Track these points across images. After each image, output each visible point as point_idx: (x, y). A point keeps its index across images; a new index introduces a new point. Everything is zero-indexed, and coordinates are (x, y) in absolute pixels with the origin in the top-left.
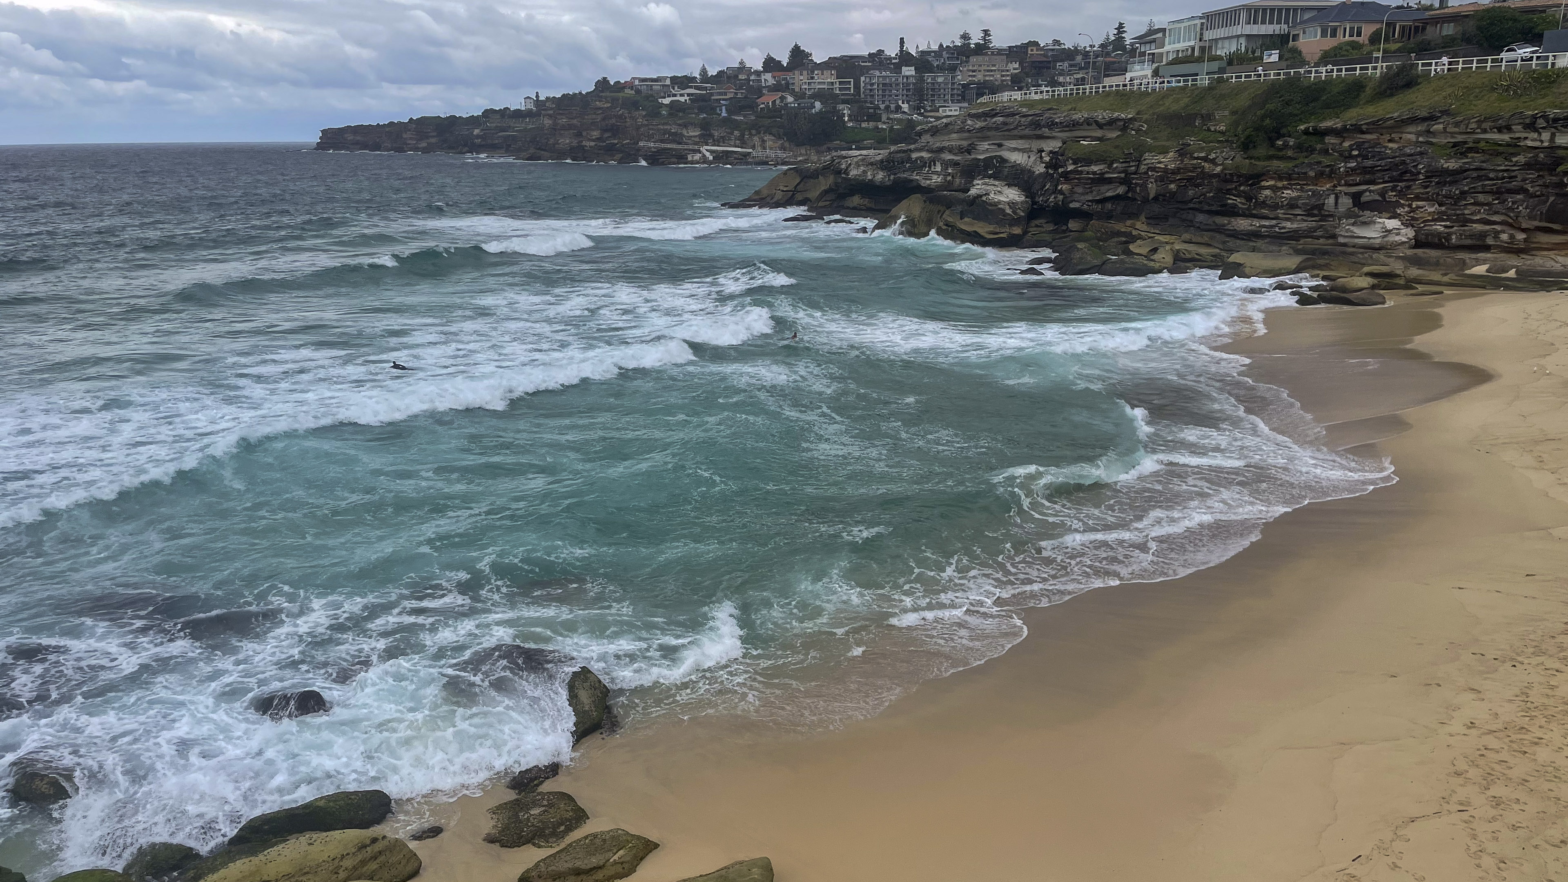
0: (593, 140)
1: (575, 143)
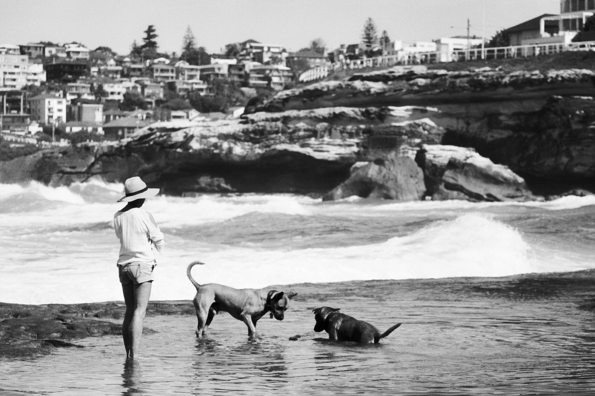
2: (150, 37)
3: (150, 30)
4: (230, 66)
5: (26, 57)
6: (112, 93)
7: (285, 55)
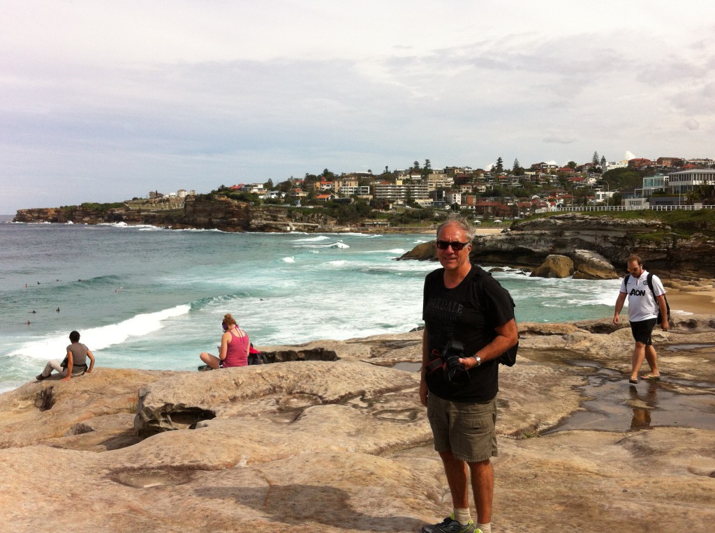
2: (499, 162)
3: (500, 159)
4: (533, 175)
5: (447, 174)
6: (481, 190)
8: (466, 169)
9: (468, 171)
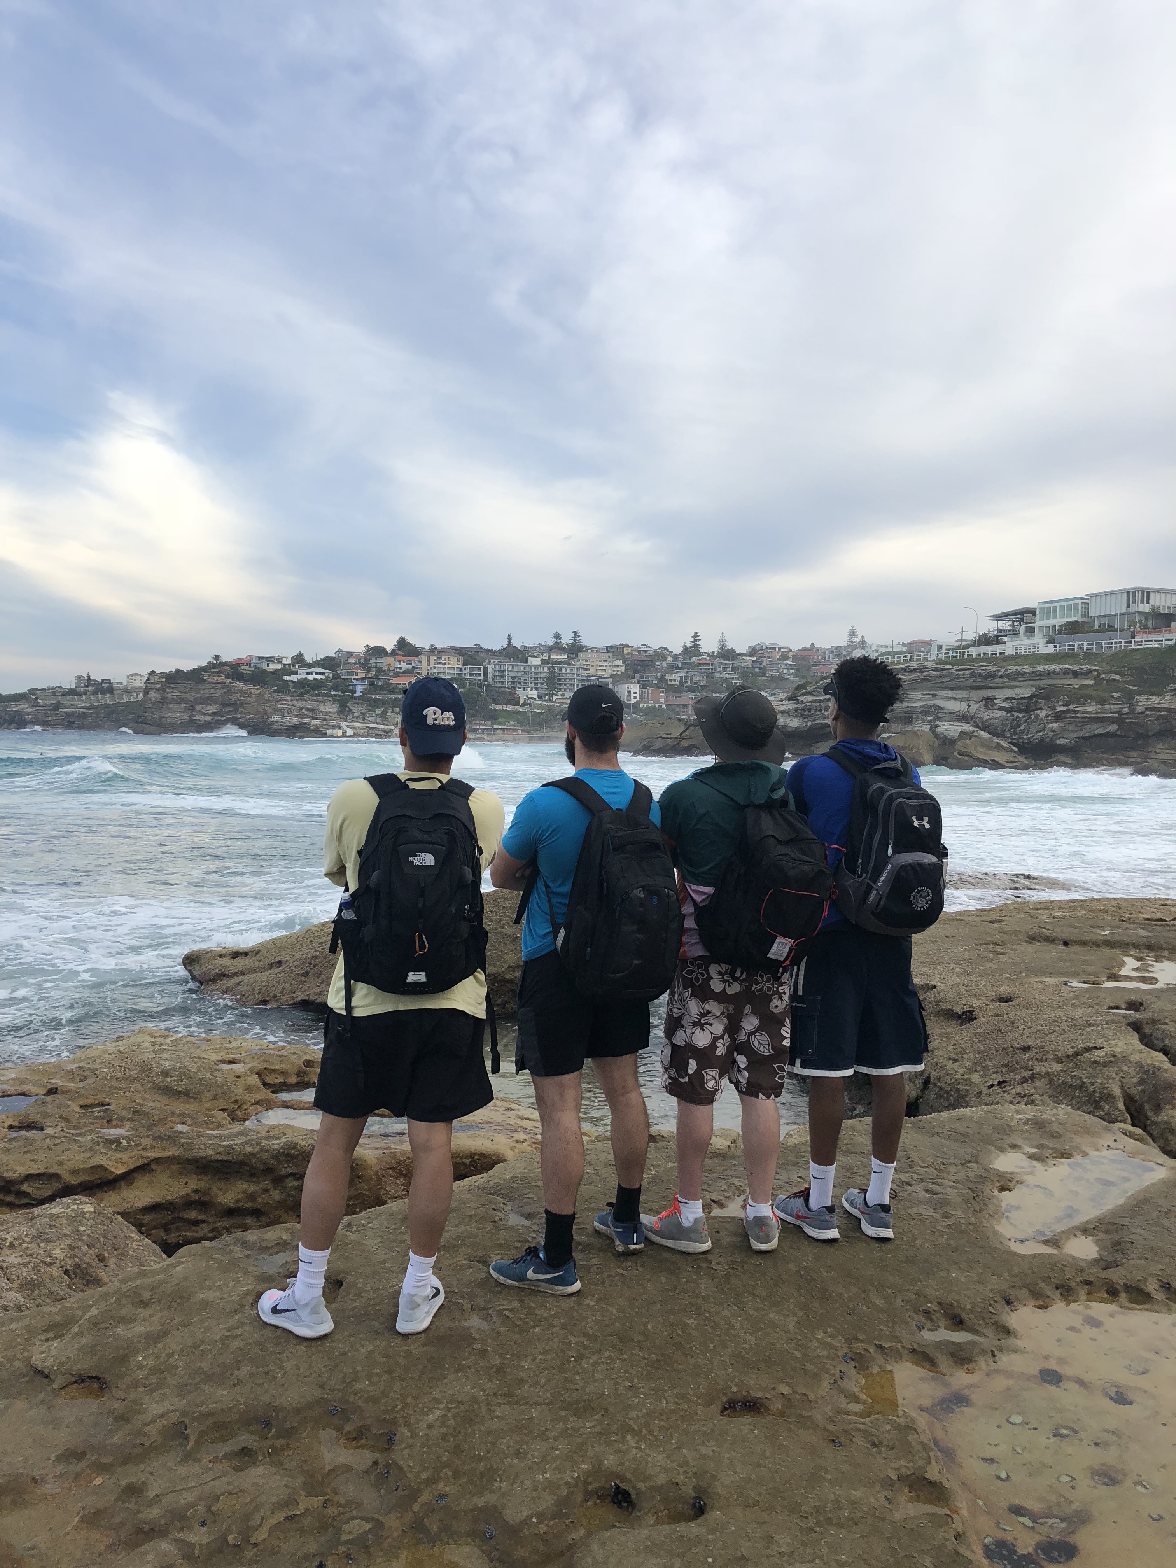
0: (209, 715)
1: (186, 717)
2: (695, 641)
3: (696, 635)
4: (753, 661)
5: (611, 654)
6: (671, 680)
7: (791, 654)
8: (643, 648)
9: (646, 651)
